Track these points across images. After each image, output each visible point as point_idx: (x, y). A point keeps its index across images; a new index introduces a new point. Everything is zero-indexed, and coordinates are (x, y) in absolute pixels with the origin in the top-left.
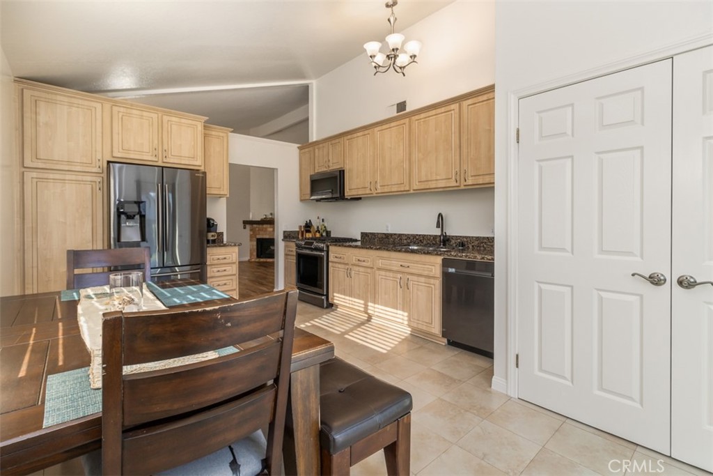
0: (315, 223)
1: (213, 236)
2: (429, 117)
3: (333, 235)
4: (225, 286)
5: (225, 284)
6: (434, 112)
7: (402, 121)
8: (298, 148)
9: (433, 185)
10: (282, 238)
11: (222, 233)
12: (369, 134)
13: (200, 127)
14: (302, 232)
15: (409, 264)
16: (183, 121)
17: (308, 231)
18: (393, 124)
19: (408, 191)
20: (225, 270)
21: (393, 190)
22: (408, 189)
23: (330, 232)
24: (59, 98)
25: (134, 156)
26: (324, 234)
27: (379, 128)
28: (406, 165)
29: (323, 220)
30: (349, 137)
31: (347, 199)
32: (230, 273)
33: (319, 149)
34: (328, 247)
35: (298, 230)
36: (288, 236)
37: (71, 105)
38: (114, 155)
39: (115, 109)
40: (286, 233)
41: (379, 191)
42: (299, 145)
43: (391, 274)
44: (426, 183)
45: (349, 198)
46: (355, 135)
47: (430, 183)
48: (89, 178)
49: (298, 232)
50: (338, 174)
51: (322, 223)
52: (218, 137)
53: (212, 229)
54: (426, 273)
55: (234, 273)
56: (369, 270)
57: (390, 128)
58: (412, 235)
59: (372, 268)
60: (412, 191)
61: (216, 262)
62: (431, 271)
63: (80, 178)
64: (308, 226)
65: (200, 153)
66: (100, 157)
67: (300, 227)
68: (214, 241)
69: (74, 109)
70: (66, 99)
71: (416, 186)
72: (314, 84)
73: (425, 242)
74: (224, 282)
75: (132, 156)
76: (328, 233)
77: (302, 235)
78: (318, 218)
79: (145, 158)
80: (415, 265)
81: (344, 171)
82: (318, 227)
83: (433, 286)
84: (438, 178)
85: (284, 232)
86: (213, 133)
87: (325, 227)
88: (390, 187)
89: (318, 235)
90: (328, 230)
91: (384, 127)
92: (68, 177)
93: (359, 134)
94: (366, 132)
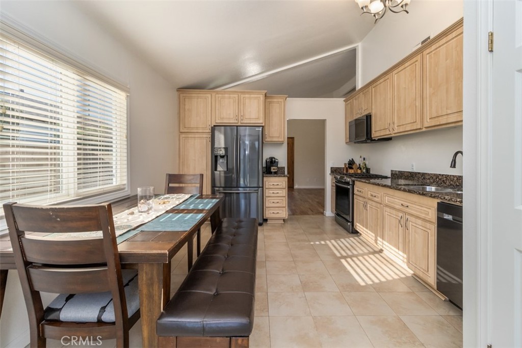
0: (358, 161)
1: (274, 169)
2: (440, 47)
3: (371, 172)
4: (278, 204)
5: (278, 202)
6: (444, 40)
7: (414, 59)
8: (344, 101)
9: (443, 120)
10: (330, 172)
11: (284, 167)
12: (388, 79)
13: (262, 97)
14: (347, 168)
15: (409, 204)
16: (252, 96)
17: (351, 168)
18: (407, 64)
19: (420, 129)
20: (278, 193)
21: (407, 130)
22: (419, 127)
23: (370, 169)
24: (194, 95)
25: (226, 121)
26: (364, 171)
27: (396, 71)
28: (418, 104)
29: (364, 159)
30: (375, 85)
31: (375, 140)
32: (281, 195)
33: (356, 100)
34: (353, 182)
35: (344, 166)
36: (334, 171)
37: (198, 98)
38: (217, 122)
39: (217, 95)
40: (333, 169)
41: (396, 131)
42: (344, 99)
43: (394, 212)
44: (437, 119)
45: (376, 139)
46: (379, 82)
47: (440, 118)
48: (205, 136)
49: (344, 168)
50: (365, 118)
51: (363, 161)
52: (278, 102)
53: (274, 165)
54: (423, 216)
55: (284, 195)
56: (379, 205)
57: (405, 68)
58: (435, 175)
59: (381, 204)
60: (424, 130)
61: (272, 187)
62: (428, 214)
63: (201, 136)
64: (351, 163)
65: (262, 115)
66: (210, 124)
67: (345, 164)
68: (275, 173)
69: (199, 100)
70: (196, 95)
71: (428, 123)
72: (360, 46)
73: (448, 183)
74: (277, 201)
75: (225, 121)
76: (368, 170)
77: (347, 171)
78: (361, 157)
79: (231, 122)
80: (414, 206)
81: (371, 115)
82: (359, 165)
83: (429, 231)
84: (449, 112)
85: (331, 168)
86: (275, 100)
87: (365, 165)
88: (405, 126)
89: (359, 171)
90: (368, 167)
91: (400, 69)
92: (196, 136)
93: (381, 81)
94: (387, 77)
